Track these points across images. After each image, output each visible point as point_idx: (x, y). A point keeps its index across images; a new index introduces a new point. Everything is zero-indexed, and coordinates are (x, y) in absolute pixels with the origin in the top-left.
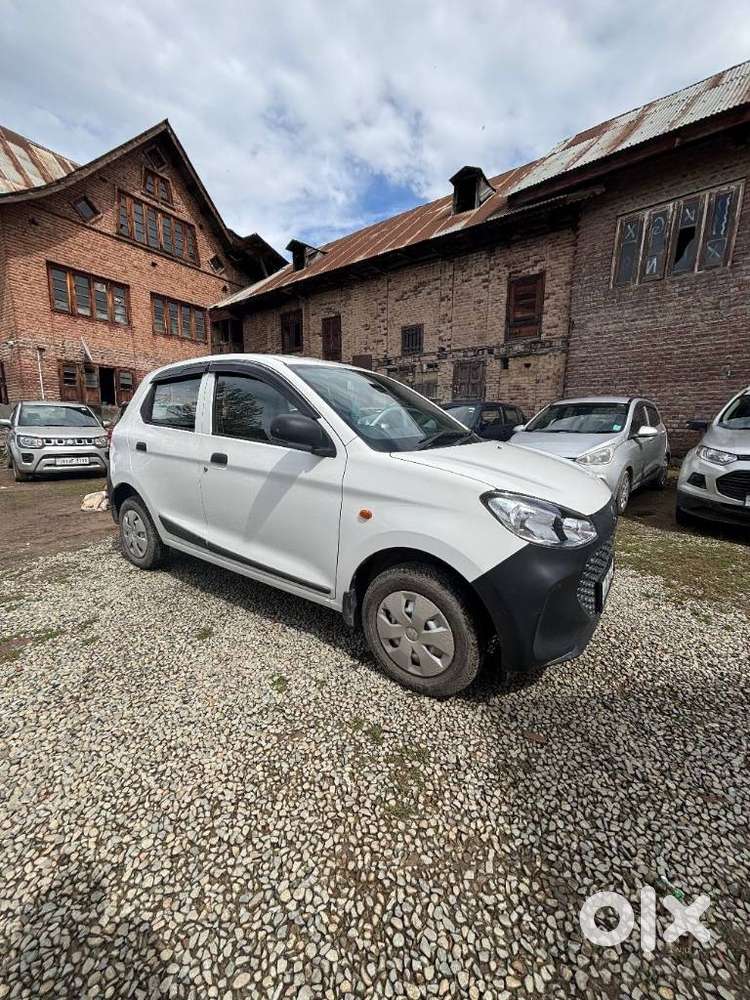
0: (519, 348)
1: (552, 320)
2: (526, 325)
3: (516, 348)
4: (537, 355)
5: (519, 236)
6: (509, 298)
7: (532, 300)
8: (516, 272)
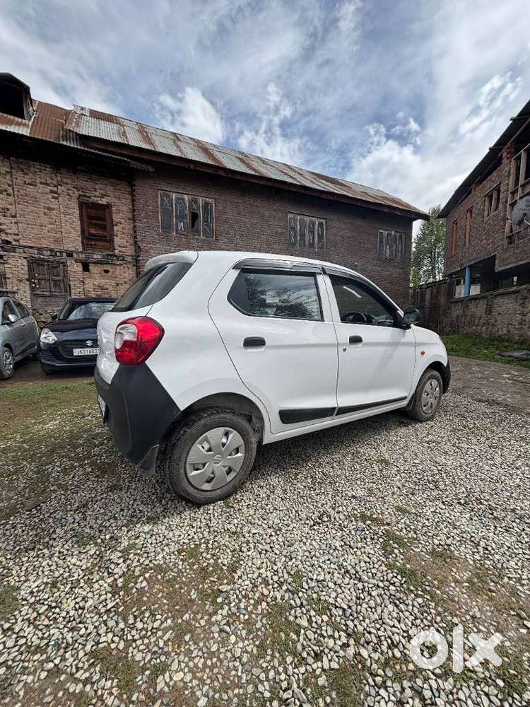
0: (97, 256)
1: (121, 241)
2: (99, 240)
3: (95, 256)
4: (114, 264)
5: (84, 168)
6: (81, 215)
7: (104, 223)
8: (85, 196)
